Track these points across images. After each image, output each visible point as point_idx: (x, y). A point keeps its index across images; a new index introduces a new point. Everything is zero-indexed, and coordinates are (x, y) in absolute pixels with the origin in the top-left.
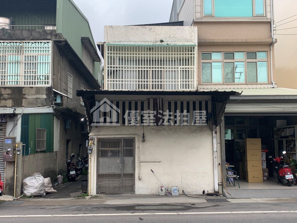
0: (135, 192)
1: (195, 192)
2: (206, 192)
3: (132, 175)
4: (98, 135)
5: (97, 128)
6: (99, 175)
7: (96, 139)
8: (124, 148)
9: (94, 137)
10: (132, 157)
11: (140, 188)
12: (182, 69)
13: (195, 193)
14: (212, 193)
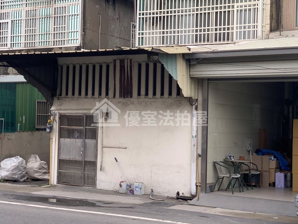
0: (96, 185)
1: (167, 193)
2: (181, 195)
3: (94, 164)
4: (60, 110)
5: (59, 100)
6: (60, 159)
7: (58, 114)
8: (86, 127)
9: (56, 112)
10: (94, 139)
11: (102, 181)
12: (239, 8)
13: (166, 195)
14: (188, 197)
